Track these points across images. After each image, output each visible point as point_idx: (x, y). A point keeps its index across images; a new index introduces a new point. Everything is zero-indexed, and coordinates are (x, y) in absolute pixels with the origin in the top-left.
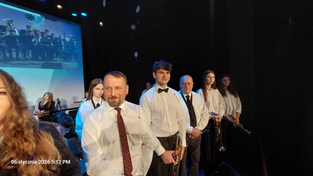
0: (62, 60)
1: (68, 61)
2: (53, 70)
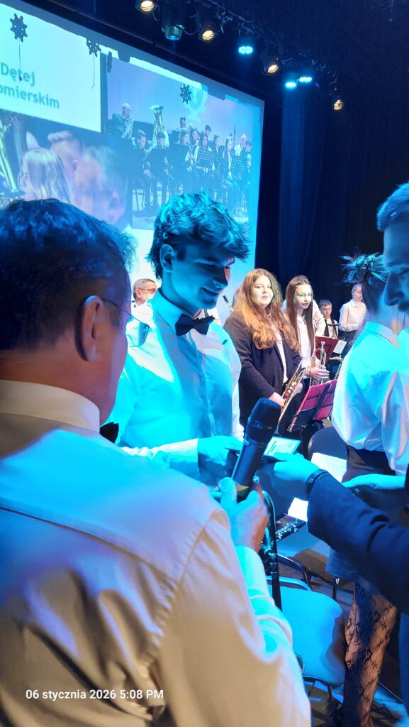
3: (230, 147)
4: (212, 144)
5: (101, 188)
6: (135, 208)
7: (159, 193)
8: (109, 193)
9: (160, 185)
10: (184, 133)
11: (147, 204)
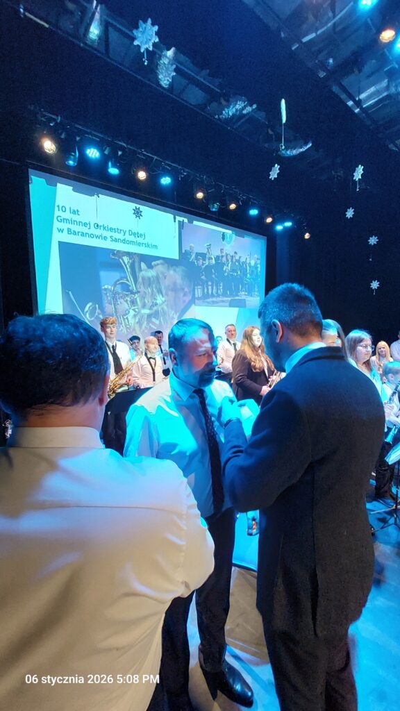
0: (246, 295)
1: (251, 296)
2: (237, 309)
3: (248, 262)
4: (238, 261)
5: (179, 287)
6: (196, 296)
7: (210, 287)
8: (183, 289)
9: (210, 283)
10: (222, 256)
11: (203, 293)
